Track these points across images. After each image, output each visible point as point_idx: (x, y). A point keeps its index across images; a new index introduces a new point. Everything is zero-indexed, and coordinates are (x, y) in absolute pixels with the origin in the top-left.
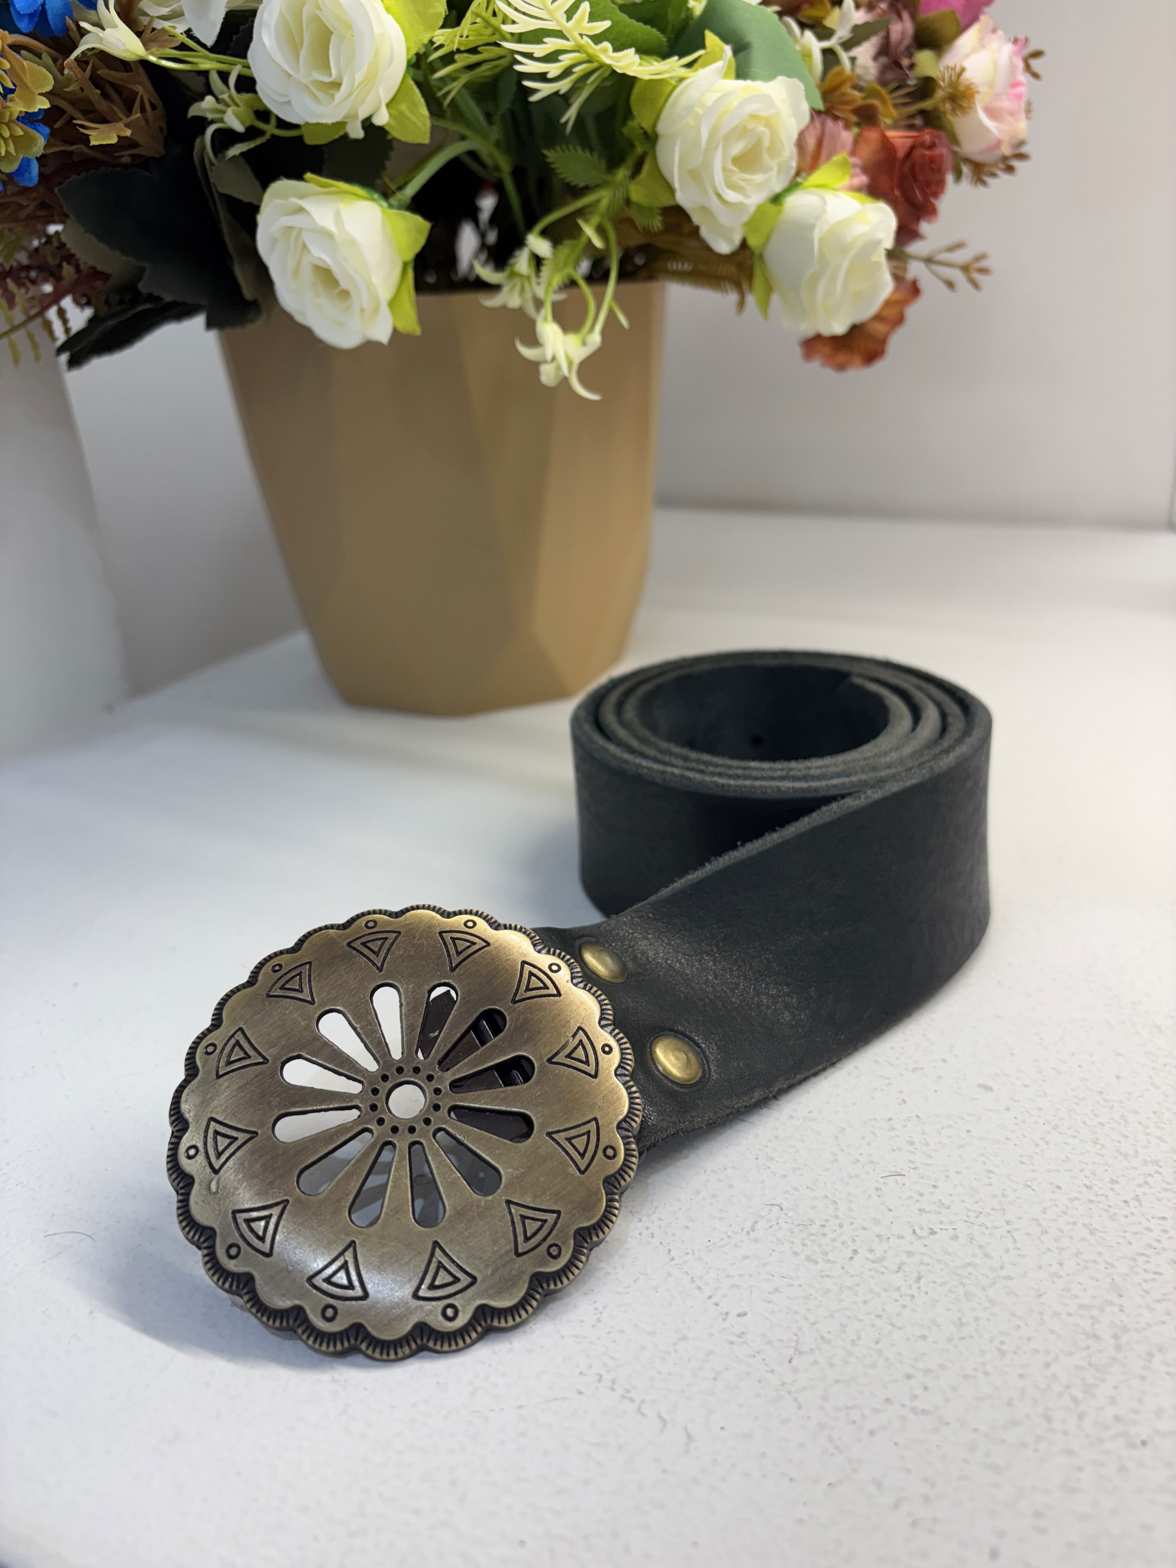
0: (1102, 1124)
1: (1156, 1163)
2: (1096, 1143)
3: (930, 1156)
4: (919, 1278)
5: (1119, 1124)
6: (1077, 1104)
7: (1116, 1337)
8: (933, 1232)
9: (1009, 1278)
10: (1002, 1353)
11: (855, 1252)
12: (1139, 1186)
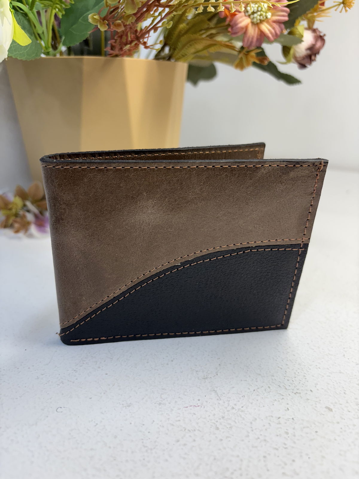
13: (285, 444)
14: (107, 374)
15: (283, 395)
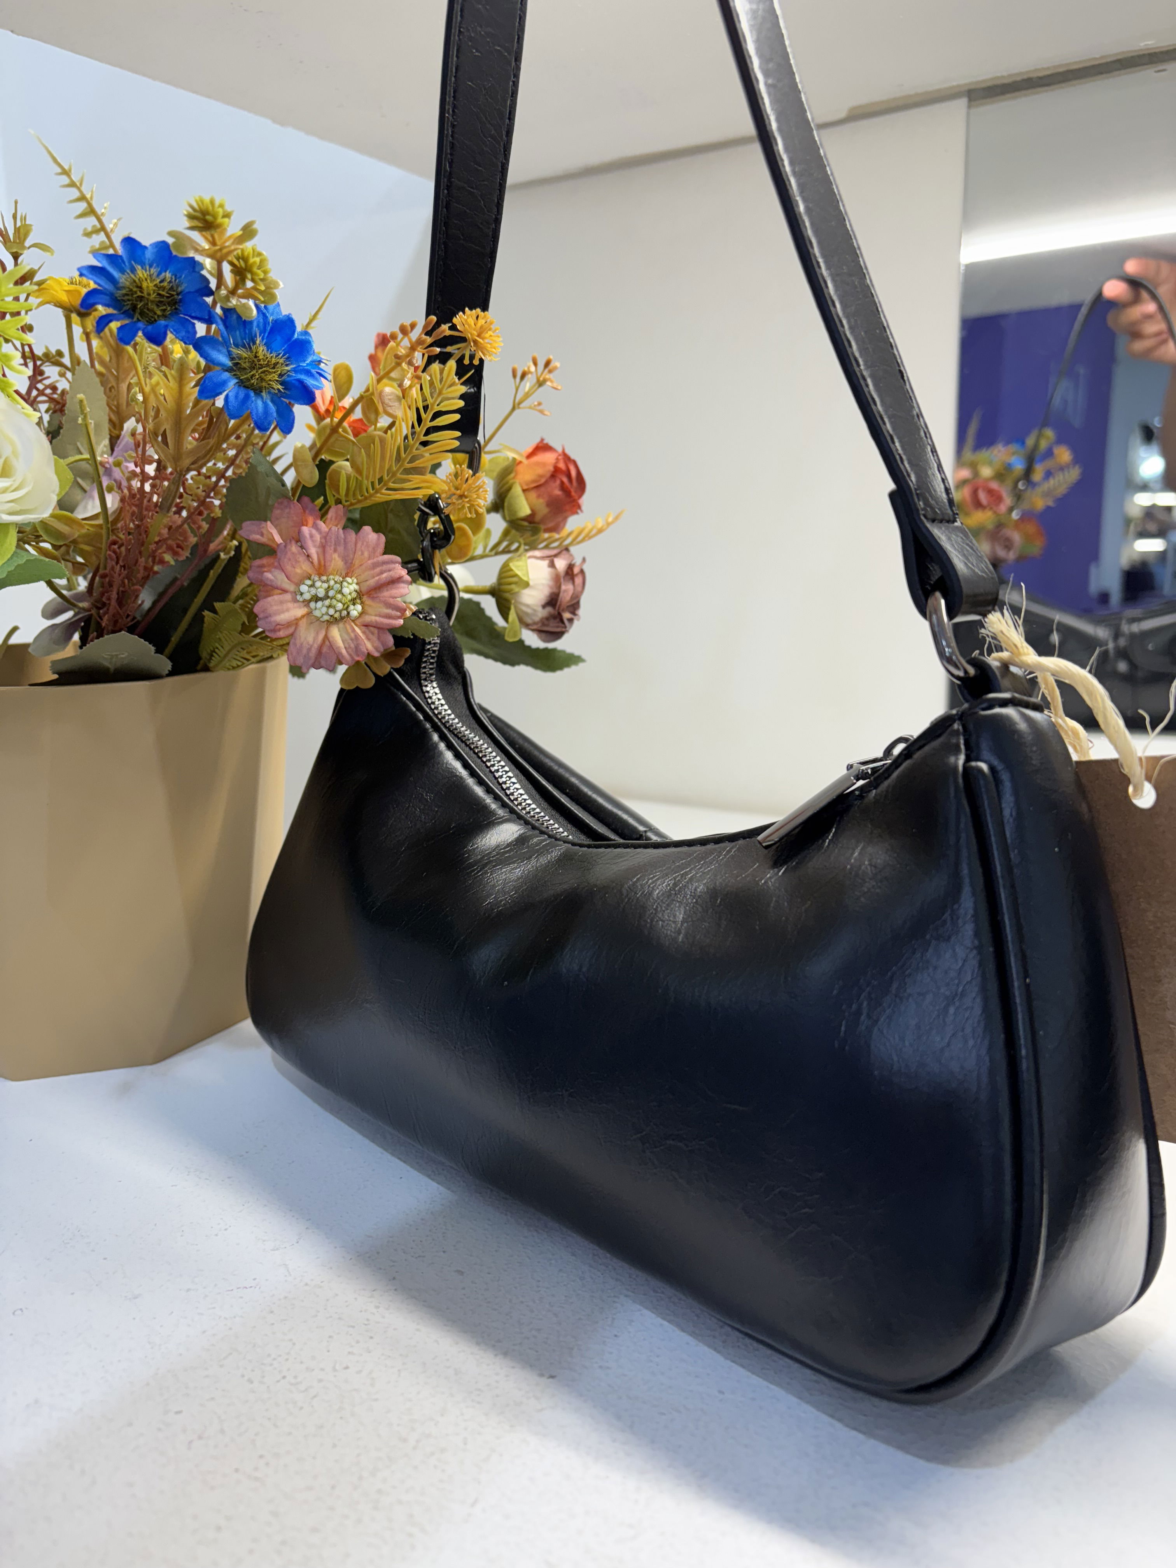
0: (522, 1302)
1: (539, 1330)
2: (507, 1315)
3: (384, 1317)
4: (315, 1397)
5: (534, 1302)
6: (516, 1288)
7: (418, 1441)
8: (347, 1368)
9: (376, 1400)
10: (334, 1446)
11: (284, 1377)
12: (514, 1345)
13: (368, 1320)
14: (105, 1259)
15: (394, 1262)
